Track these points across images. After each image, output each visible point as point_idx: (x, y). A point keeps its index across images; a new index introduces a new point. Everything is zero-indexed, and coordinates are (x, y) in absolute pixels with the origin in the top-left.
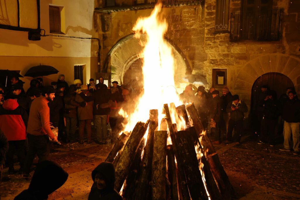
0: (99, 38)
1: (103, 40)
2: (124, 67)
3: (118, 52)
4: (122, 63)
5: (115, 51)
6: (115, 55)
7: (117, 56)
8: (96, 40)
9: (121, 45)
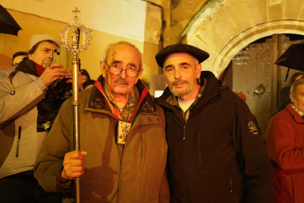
0: (162, 5)
1: (171, 9)
2: (218, 62)
3: (204, 29)
4: (213, 52)
5: (198, 28)
6: (198, 36)
7: (202, 38)
8: (157, 7)
9: (212, 12)
